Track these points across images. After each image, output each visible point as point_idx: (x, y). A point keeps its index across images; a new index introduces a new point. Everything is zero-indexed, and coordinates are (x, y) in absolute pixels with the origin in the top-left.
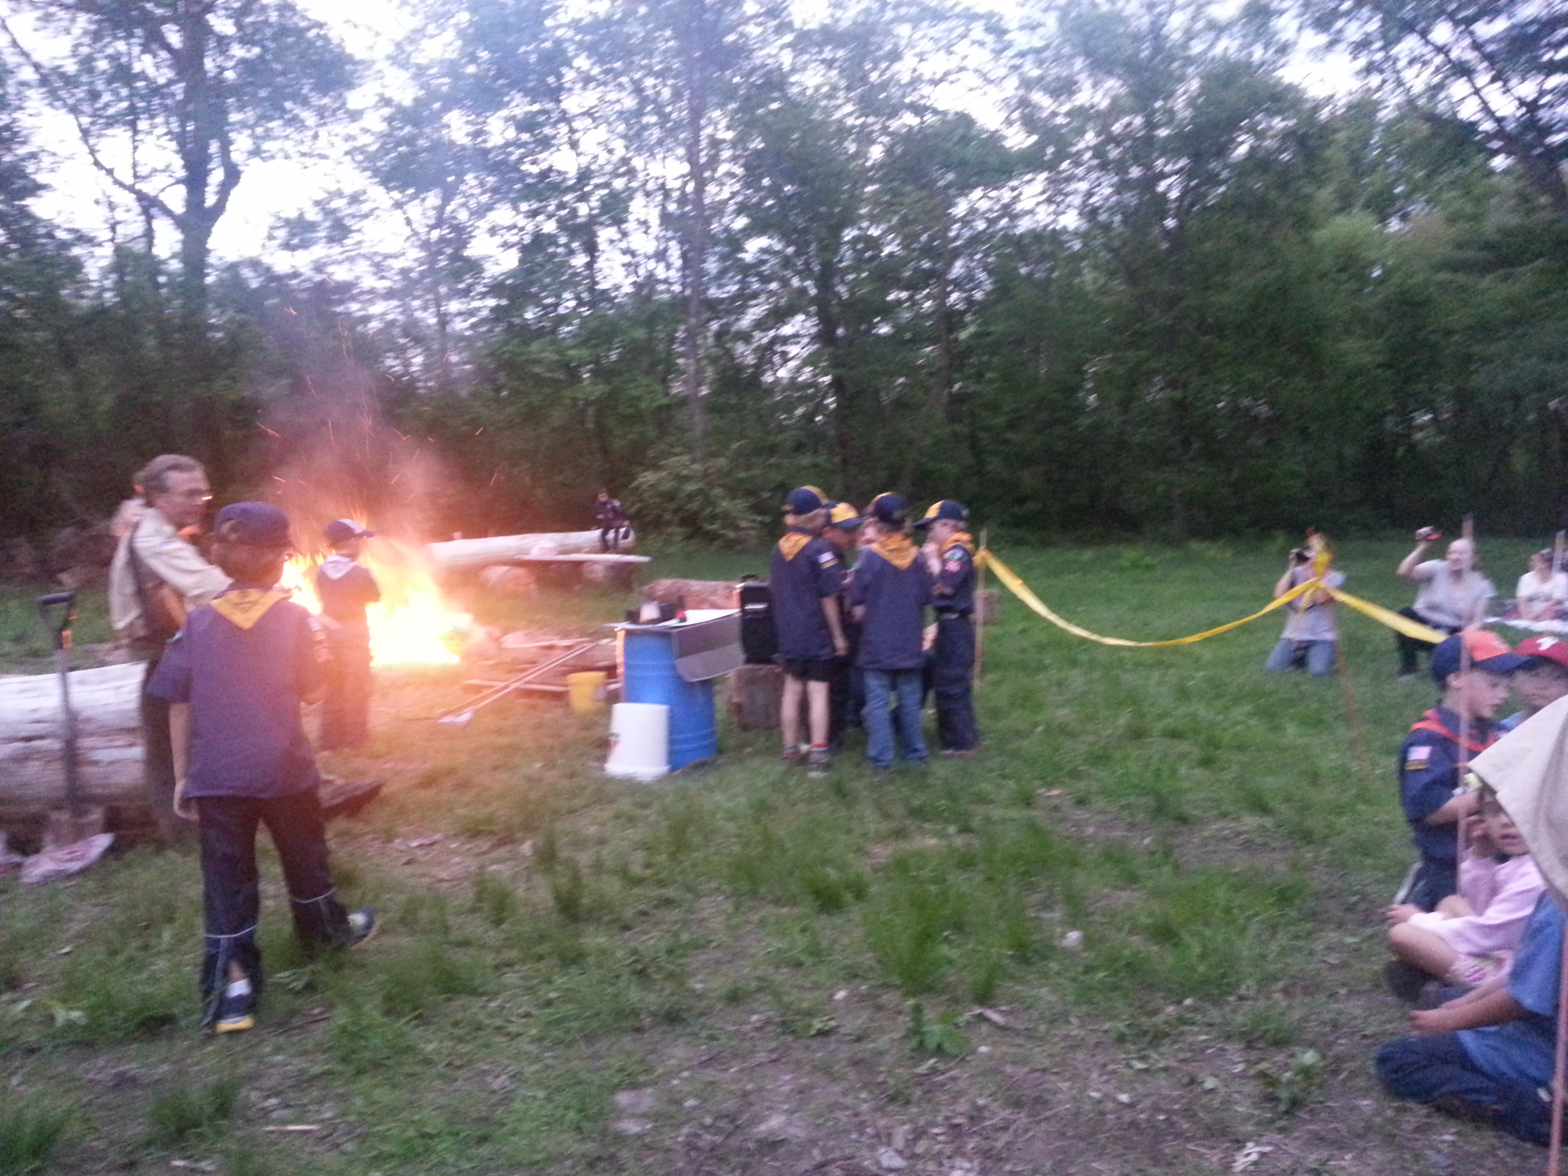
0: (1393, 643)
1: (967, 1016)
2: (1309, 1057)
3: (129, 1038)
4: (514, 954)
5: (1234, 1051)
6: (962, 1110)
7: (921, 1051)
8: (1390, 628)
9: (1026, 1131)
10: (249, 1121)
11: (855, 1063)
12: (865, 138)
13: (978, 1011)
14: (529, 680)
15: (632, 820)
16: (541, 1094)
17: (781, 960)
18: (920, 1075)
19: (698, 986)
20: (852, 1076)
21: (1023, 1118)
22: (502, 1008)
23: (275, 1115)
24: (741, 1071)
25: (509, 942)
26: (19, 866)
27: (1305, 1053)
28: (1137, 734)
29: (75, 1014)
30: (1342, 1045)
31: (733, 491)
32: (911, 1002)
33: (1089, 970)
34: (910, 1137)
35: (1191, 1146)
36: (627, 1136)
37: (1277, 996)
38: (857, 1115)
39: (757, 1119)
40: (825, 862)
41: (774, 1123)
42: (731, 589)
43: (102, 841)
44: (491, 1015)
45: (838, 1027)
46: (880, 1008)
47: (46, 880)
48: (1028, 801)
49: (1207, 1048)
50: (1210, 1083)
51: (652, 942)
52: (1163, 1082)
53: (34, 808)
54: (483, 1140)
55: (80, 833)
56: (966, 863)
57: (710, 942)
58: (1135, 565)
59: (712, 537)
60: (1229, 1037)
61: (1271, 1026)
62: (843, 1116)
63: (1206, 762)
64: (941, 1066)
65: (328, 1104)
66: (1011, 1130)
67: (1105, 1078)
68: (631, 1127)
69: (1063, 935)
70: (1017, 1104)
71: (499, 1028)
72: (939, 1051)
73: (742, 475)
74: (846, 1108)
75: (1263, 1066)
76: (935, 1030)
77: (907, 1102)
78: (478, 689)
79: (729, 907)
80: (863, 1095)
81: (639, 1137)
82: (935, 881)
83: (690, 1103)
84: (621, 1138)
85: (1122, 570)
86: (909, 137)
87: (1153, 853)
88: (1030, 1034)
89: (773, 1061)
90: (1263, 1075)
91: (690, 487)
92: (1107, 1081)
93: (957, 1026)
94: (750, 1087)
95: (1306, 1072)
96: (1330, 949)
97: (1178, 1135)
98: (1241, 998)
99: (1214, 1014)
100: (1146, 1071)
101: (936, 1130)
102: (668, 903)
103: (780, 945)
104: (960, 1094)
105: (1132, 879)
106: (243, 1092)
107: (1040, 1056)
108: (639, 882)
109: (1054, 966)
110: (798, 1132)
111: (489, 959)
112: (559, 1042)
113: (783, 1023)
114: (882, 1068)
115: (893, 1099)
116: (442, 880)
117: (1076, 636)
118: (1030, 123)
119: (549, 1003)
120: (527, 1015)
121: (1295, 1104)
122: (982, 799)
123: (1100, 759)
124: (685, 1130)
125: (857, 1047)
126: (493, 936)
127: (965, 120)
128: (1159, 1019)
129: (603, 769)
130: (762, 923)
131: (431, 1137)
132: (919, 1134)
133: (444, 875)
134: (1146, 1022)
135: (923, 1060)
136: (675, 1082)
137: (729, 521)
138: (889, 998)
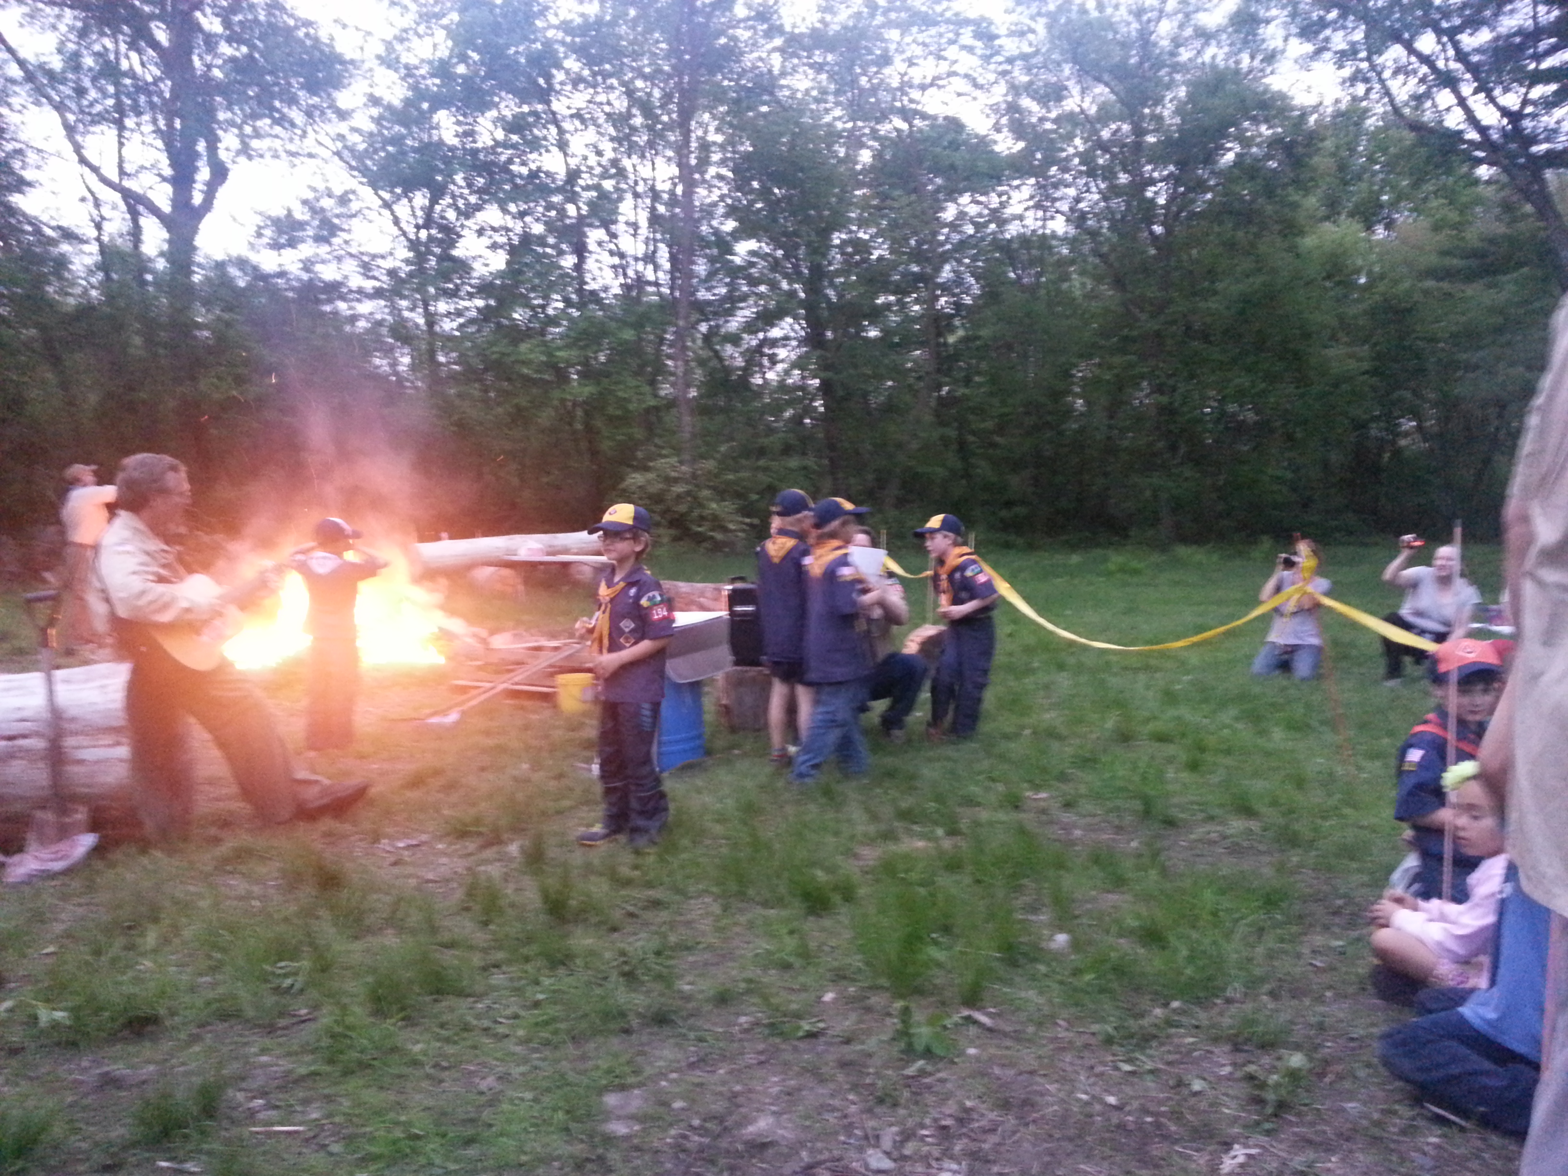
0: (1378, 647)
1: (956, 1018)
2: (1297, 1060)
3: (113, 1038)
4: (500, 955)
5: (1221, 1053)
6: (950, 1112)
7: (910, 1053)
8: (1375, 634)
9: (1014, 1133)
10: (233, 1122)
11: (844, 1065)
12: (855, 142)
13: (966, 1013)
14: (517, 680)
16: (529, 1095)
17: (768, 962)
18: (908, 1077)
19: (687, 988)
20: (840, 1077)
21: (1011, 1120)
22: (489, 1009)
23: (260, 1116)
24: (730, 1072)
25: (498, 944)
27: (1292, 1055)
28: (1125, 738)
29: (59, 1015)
30: (1329, 1047)
31: (721, 493)
32: (899, 1004)
33: (1076, 972)
34: (898, 1138)
35: (1178, 1148)
36: (615, 1138)
37: (1264, 999)
38: (845, 1116)
39: (747, 1120)
40: (814, 864)
41: (762, 1125)
42: (719, 590)
43: (87, 841)
44: (478, 1017)
45: (826, 1028)
46: (868, 1010)
47: (30, 880)
48: (1015, 803)
49: (1195, 1050)
50: (1197, 1085)
51: (640, 943)
52: (1151, 1085)
53: (18, 807)
54: (469, 1142)
55: (64, 833)
56: (954, 866)
57: (698, 943)
58: (1122, 570)
59: (699, 539)
60: (1216, 1040)
61: (1259, 1029)
62: (831, 1118)
63: (1194, 766)
64: (929, 1068)
65: (314, 1105)
66: (999, 1132)
67: (1092, 1080)
68: (619, 1128)
69: (1051, 938)
70: (1005, 1105)
71: (486, 1030)
72: (927, 1053)
73: (731, 477)
74: (834, 1109)
75: (1250, 1068)
76: (923, 1033)
77: (895, 1105)
78: (465, 689)
79: (717, 908)
80: (852, 1097)
81: (627, 1138)
82: (923, 883)
83: (678, 1104)
84: (609, 1140)
85: (1109, 574)
86: (899, 141)
87: (1140, 856)
88: (1018, 1037)
89: (762, 1063)
90: (1251, 1077)
91: (679, 489)
92: (1095, 1083)
93: (945, 1027)
94: (738, 1088)
95: (1294, 1075)
96: (1316, 952)
97: (1166, 1137)
98: (1228, 1001)
99: (1202, 1017)
100: (1132, 1073)
101: (924, 1132)
102: (656, 904)
103: (768, 947)
104: (948, 1096)
105: (1119, 882)
106: (230, 1092)
107: (1028, 1057)
108: (627, 883)
109: (1042, 968)
110: (786, 1133)
111: (477, 960)
112: (547, 1043)
113: (772, 1025)
114: (870, 1070)
115: (881, 1101)
116: (429, 881)
117: (1064, 638)
118: (1019, 129)
119: (537, 1004)
120: (515, 1016)
121: (1282, 1106)
122: (970, 802)
123: (1087, 762)
124: (673, 1131)
125: (846, 1049)
126: (480, 937)
127: (955, 125)
128: (1146, 1022)
130: (751, 925)
131: (417, 1137)
132: (907, 1136)
133: (431, 876)
134: (1133, 1024)
135: (914, 1061)
136: (663, 1084)
137: (718, 523)
138: (876, 1000)
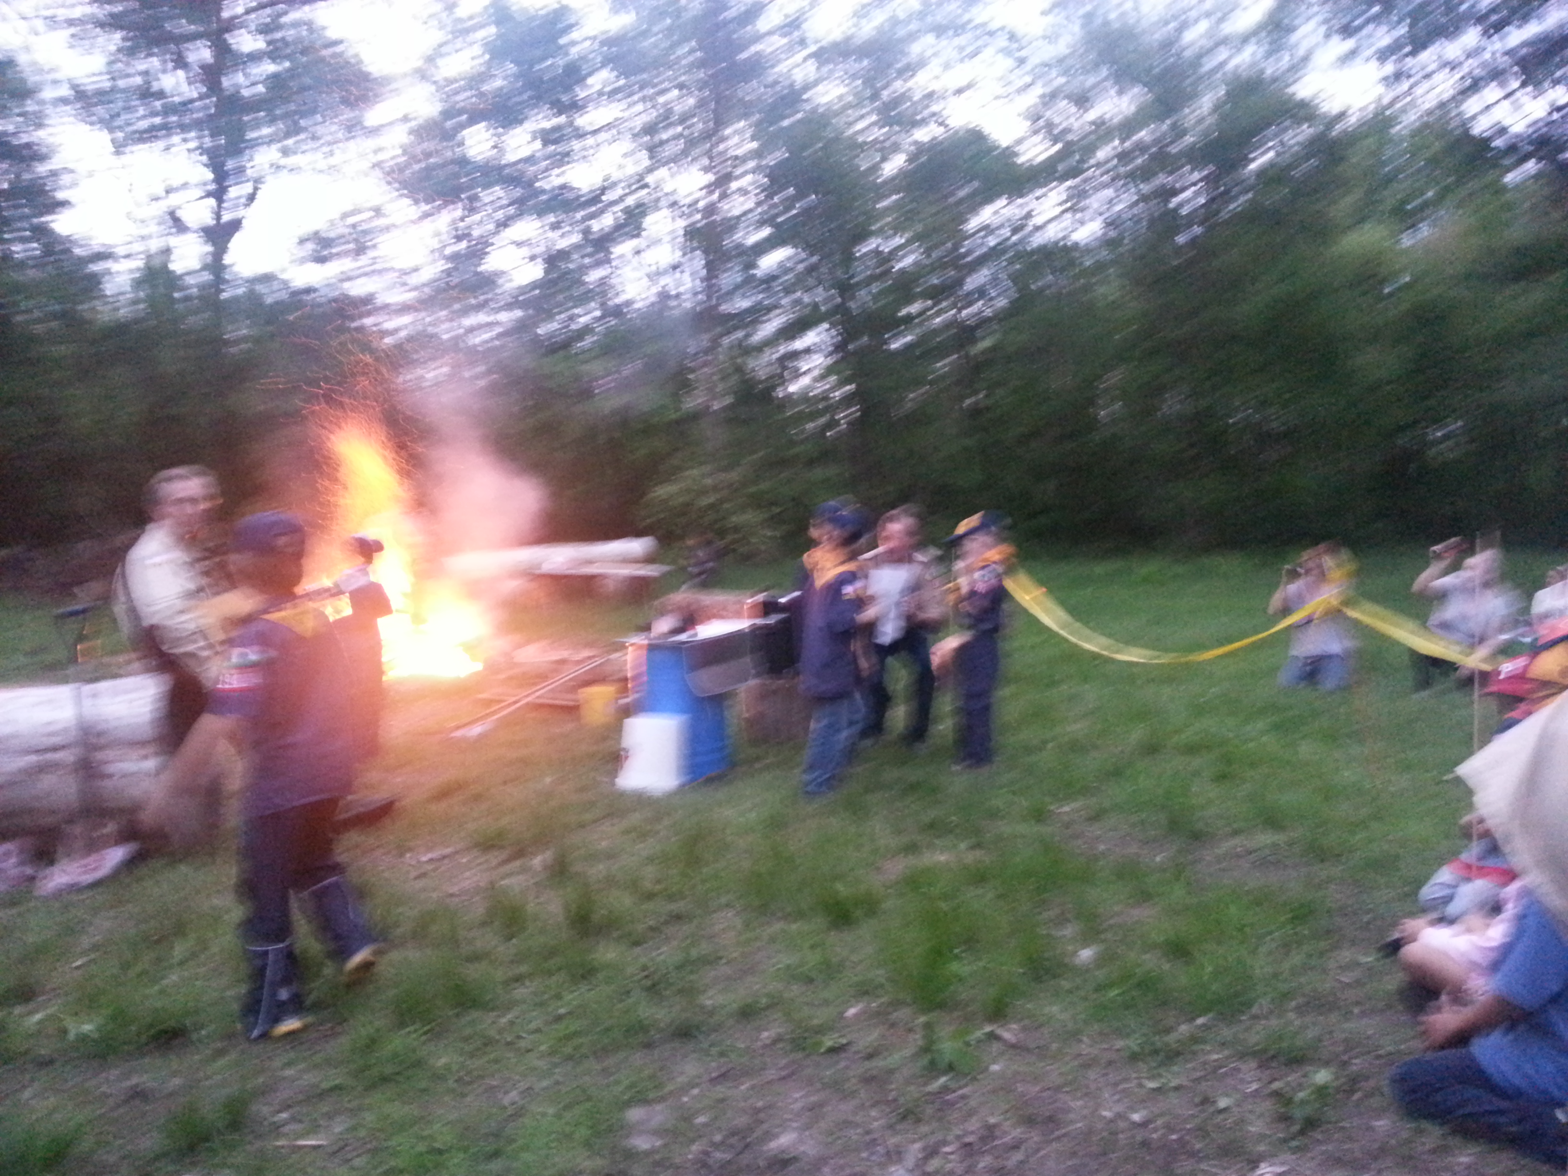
1: (979, 1034)
2: (1322, 1076)
3: (141, 1051)
4: (523, 969)
5: (1249, 1068)
6: (973, 1128)
7: (933, 1069)
8: (1403, 645)
9: (1038, 1150)
10: (260, 1137)
11: (868, 1080)
12: (886, 151)
13: (988, 1029)
14: (540, 693)
15: (643, 836)
16: (551, 1111)
17: (793, 975)
18: (929, 1093)
19: (709, 1002)
20: (863, 1094)
21: (1035, 1137)
22: (512, 1023)
23: (286, 1129)
24: (753, 1087)
25: (519, 958)
26: (32, 879)
27: (1316, 1072)
28: (1151, 749)
29: (87, 1028)
30: (1357, 1065)
32: (922, 1019)
33: (1100, 988)
34: (920, 1156)
35: (1203, 1166)
36: (638, 1153)
37: (1292, 1015)
38: (868, 1133)
39: (769, 1136)
40: (837, 878)
41: (785, 1141)
42: (742, 604)
43: (116, 855)
44: (500, 1032)
45: (848, 1044)
46: (893, 1025)
47: (58, 894)
48: (1039, 815)
49: (1220, 1067)
50: (1223, 1103)
51: (662, 957)
52: (1176, 1101)
53: (49, 820)
54: (496, 1154)
55: (93, 846)
56: (979, 878)
57: (721, 958)
58: (1147, 581)
60: (1242, 1056)
61: (1284, 1045)
62: (854, 1134)
63: (1221, 778)
64: (953, 1085)
65: (338, 1119)
66: (1023, 1148)
67: (1116, 1097)
68: (642, 1143)
69: (1075, 953)
70: (1030, 1121)
71: (508, 1044)
72: (951, 1068)
74: (857, 1125)
75: (1276, 1085)
76: (948, 1047)
77: (918, 1121)
78: (489, 703)
79: (738, 923)
80: (873, 1113)
81: (648, 1153)
82: (945, 897)
83: (701, 1119)
84: (631, 1155)
85: (1134, 585)
86: (933, 146)
87: (1164, 870)
88: (1042, 1052)
89: (784, 1078)
90: (1277, 1094)
91: (704, 501)
92: (1118, 1101)
93: (968, 1044)
94: (760, 1104)
95: (1321, 1091)
96: (1343, 968)
97: (1192, 1154)
98: (1255, 1017)
99: (1227, 1033)
100: (1158, 1089)
101: (947, 1149)
102: (678, 918)
103: (789, 962)
104: (971, 1113)
105: (1145, 897)
106: (254, 1108)
107: (1054, 1073)
108: (650, 896)
109: (1066, 984)
110: (810, 1148)
111: (500, 975)
112: (570, 1058)
113: (793, 1040)
114: (893, 1086)
115: (904, 1117)
116: (452, 895)
117: (1088, 651)
118: (1053, 133)
119: (559, 1018)
120: (538, 1031)
121: (1310, 1124)
122: (994, 815)
123: (1116, 773)
124: (695, 1147)
125: (868, 1064)
126: (504, 950)
127: (976, 137)
128: (1171, 1038)
129: (614, 784)
130: (773, 940)
131: (440, 1152)
132: (932, 1152)
133: (455, 889)
134: (1158, 1041)
135: (937, 1078)
136: (685, 1099)
137: (740, 536)
138: (902, 1014)
